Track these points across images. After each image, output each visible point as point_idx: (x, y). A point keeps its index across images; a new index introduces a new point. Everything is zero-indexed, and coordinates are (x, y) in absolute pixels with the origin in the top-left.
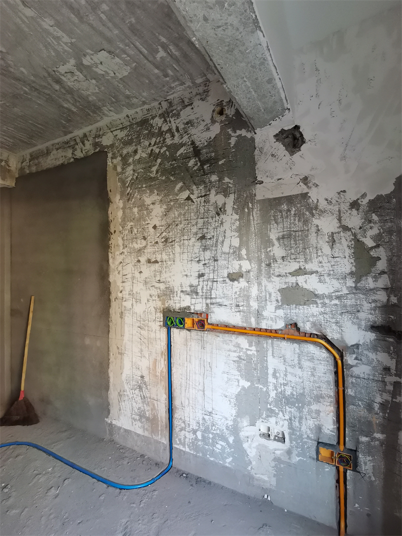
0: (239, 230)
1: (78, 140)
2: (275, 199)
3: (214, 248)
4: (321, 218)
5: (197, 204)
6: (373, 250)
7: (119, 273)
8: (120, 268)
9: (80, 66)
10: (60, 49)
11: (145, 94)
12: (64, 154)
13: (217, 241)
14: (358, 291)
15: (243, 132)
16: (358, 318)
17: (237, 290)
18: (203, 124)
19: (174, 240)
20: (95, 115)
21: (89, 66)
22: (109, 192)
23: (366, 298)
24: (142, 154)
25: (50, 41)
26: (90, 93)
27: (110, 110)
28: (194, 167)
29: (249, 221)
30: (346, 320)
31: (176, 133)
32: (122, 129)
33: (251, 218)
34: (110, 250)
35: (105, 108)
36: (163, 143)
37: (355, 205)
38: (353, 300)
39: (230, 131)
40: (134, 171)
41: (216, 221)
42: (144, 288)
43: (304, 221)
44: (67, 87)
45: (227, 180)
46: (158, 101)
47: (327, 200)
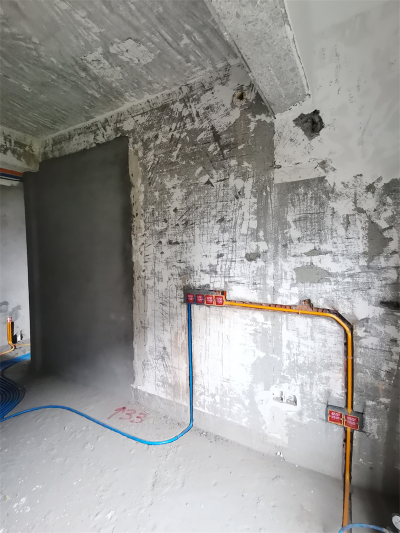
0: (257, 212)
1: (100, 126)
2: (292, 183)
3: (232, 230)
4: (337, 201)
5: (217, 188)
6: (387, 231)
7: (141, 253)
8: (142, 249)
9: (107, 55)
10: (89, 39)
11: (166, 80)
12: (86, 139)
13: (236, 224)
14: (370, 270)
15: (263, 117)
16: (368, 295)
17: (255, 269)
18: (223, 109)
19: (194, 223)
20: (117, 101)
21: (115, 54)
22: (131, 176)
23: (378, 277)
24: (163, 139)
25: (81, 32)
26: (114, 80)
27: (132, 96)
28: (214, 152)
29: (267, 203)
30: (357, 296)
31: (196, 119)
32: (142, 114)
33: (269, 201)
34: (132, 232)
35: (127, 94)
36: (184, 128)
37: (370, 188)
38: (365, 278)
39: (249, 116)
40: (155, 156)
41: (234, 204)
42: (165, 267)
43: (320, 203)
44: (93, 75)
45: (246, 164)
46: (178, 85)
47: (343, 183)
